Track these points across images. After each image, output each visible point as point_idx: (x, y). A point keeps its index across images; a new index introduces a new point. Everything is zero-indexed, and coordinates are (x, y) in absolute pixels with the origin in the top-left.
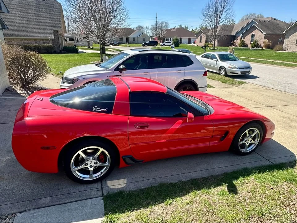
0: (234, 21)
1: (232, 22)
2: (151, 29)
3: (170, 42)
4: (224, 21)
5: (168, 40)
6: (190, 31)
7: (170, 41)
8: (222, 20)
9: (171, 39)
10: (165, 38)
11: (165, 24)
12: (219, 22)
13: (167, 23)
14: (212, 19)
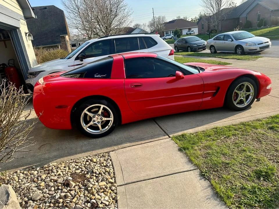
0: (235, 3)
1: (232, 5)
2: (148, 26)
3: (171, 35)
4: (226, 4)
5: (168, 33)
6: (189, 20)
7: (170, 33)
8: (224, 3)
9: (171, 31)
10: (165, 32)
11: (162, 18)
12: (220, 6)
13: (164, 18)
14: (213, 4)
